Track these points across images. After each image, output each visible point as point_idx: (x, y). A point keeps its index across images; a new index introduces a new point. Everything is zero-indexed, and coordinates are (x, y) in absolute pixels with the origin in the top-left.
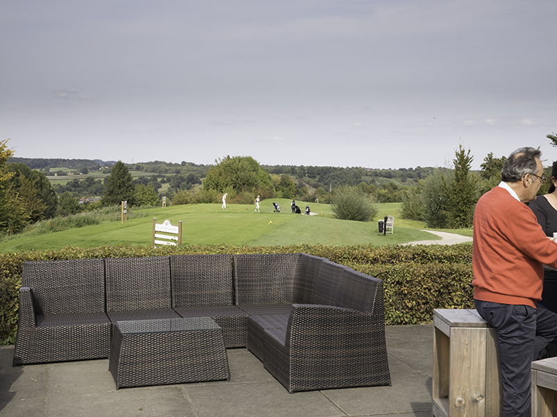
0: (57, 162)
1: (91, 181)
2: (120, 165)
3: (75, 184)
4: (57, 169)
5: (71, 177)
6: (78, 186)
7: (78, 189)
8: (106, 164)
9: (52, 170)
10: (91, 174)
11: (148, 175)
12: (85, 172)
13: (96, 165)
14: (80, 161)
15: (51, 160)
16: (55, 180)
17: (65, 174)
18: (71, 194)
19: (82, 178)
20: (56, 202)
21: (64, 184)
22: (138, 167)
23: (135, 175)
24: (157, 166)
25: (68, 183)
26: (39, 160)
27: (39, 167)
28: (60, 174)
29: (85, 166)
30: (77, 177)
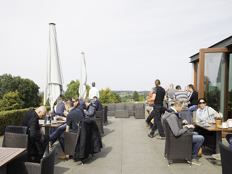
0: (122, 92)
1: (130, 96)
2: (136, 92)
3: (126, 97)
5: (125, 95)
8: (133, 92)
9: (121, 93)
10: (130, 94)
11: (143, 94)
12: (129, 94)
13: (131, 92)
14: (127, 91)
16: (121, 96)
18: (125, 99)
19: (128, 95)
21: (124, 97)
22: (141, 92)
23: (140, 94)
24: (145, 92)
26: (118, 91)
27: (118, 93)
28: (123, 94)
29: (129, 92)
30: (127, 95)
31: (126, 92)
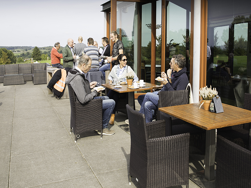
0: (17, 48)
1: (28, 53)
2: (36, 48)
3: (23, 55)
4: (17, 50)
5: (22, 52)
6: (24, 55)
7: (24, 56)
8: (33, 48)
9: (15, 50)
10: (28, 51)
11: (47, 51)
12: (26, 50)
13: (30, 48)
14: (25, 47)
15: (15, 47)
16: (15, 54)
17: (20, 51)
18: (22, 58)
19: (25, 52)
20: (16, 60)
21: (19, 55)
22: (44, 48)
23: (43, 51)
24: (50, 48)
25: (21, 54)
26: (11, 47)
27: (11, 49)
28: (18, 51)
29: (26, 48)
30: (24, 52)
31: (22, 48)
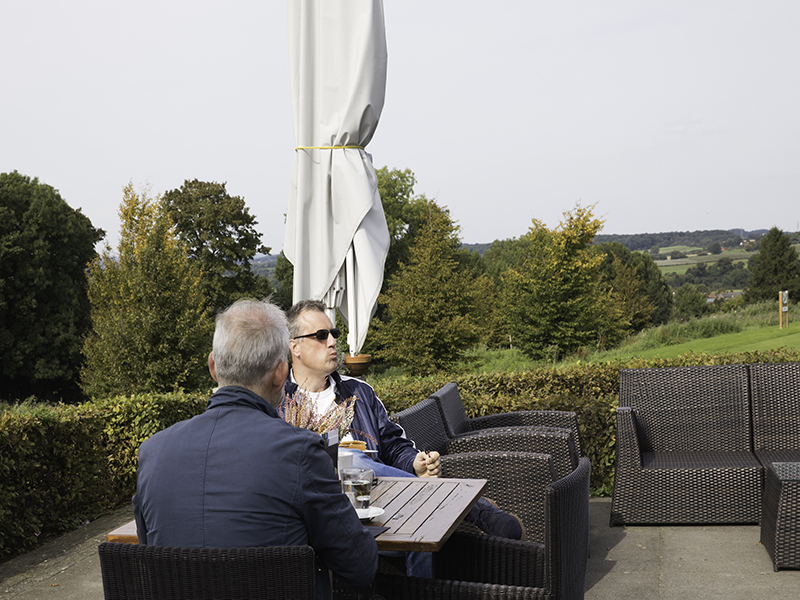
0: (669, 238)
1: (725, 265)
3: (700, 272)
4: (670, 249)
5: (693, 260)
6: (706, 274)
7: (704, 279)
8: (752, 235)
9: (662, 251)
10: (725, 253)
12: (716, 250)
13: (733, 238)
14: (707, 233)
15: (661, 234)
16: (666, 268)
17: (683, 256)
18: (694, 287)
19: (711, 260)
20: (670, 302)
21: (682, 271)
25: (689, 270)
26: (642, 235)
27: (642, 247)
28: (675, 256)
29: (716, 240)
30: (703, 259)
31: (694, 238)
